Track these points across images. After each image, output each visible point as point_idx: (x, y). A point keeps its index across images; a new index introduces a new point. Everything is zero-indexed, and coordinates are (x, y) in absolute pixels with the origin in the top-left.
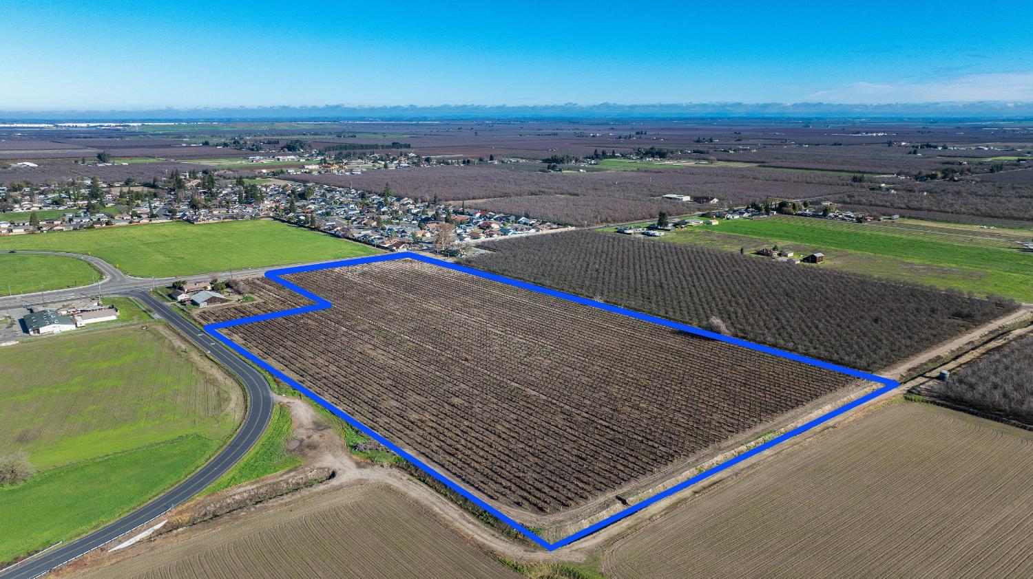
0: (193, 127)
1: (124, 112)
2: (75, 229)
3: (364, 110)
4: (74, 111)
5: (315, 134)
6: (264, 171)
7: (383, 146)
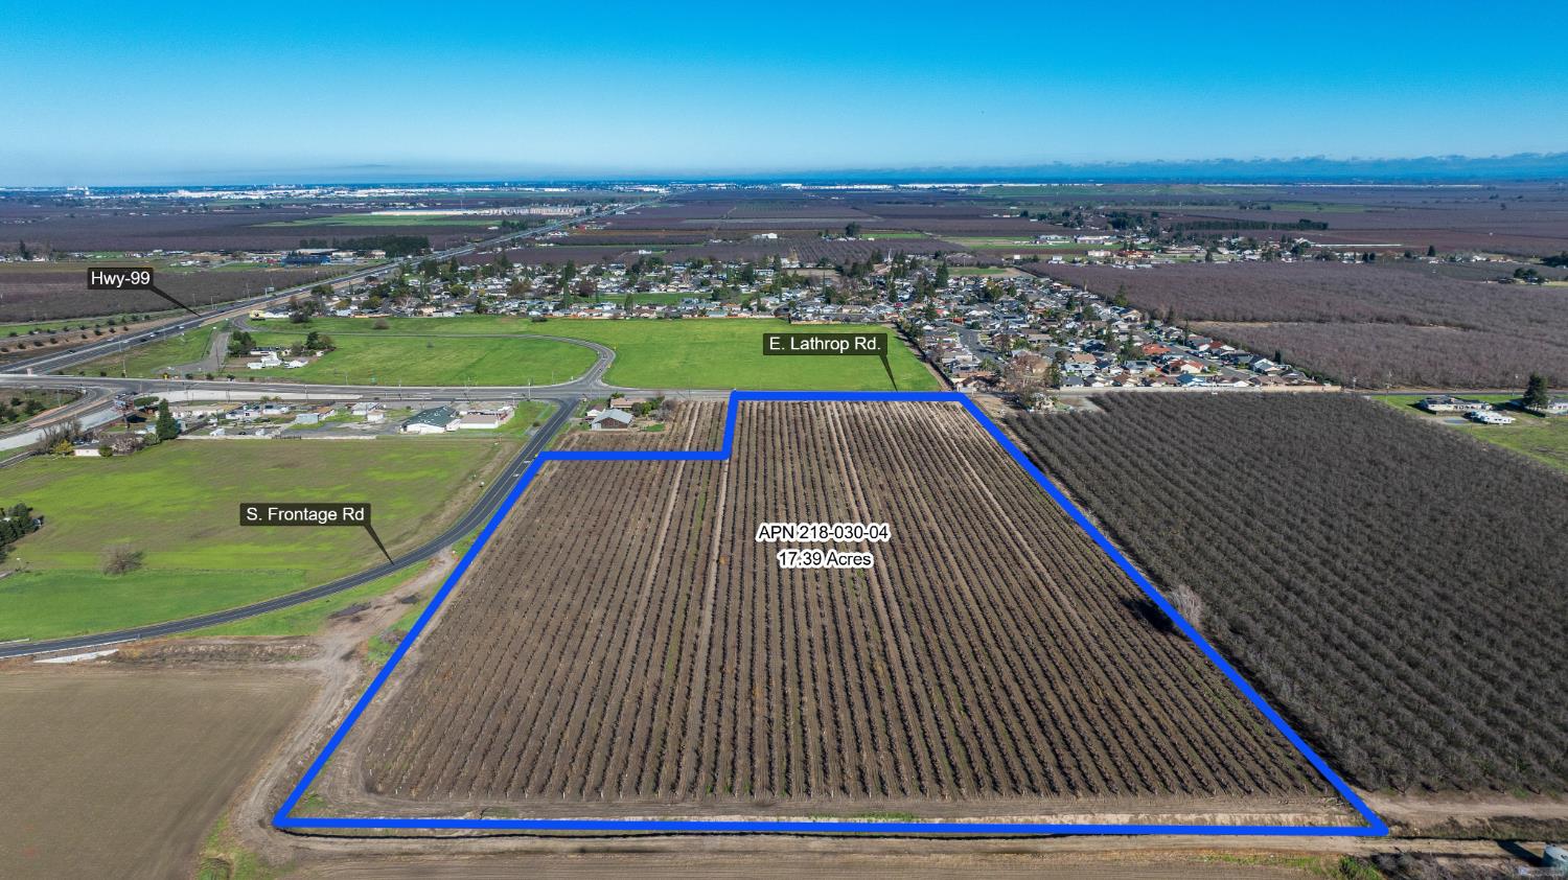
0: (1069, 189)
1: (999, 169)
2: (659, 318)
3: (1363, 164)
4: (940, 168)
5: (1211, 204)
6: (1017, 257)
7: (1275, 224)
